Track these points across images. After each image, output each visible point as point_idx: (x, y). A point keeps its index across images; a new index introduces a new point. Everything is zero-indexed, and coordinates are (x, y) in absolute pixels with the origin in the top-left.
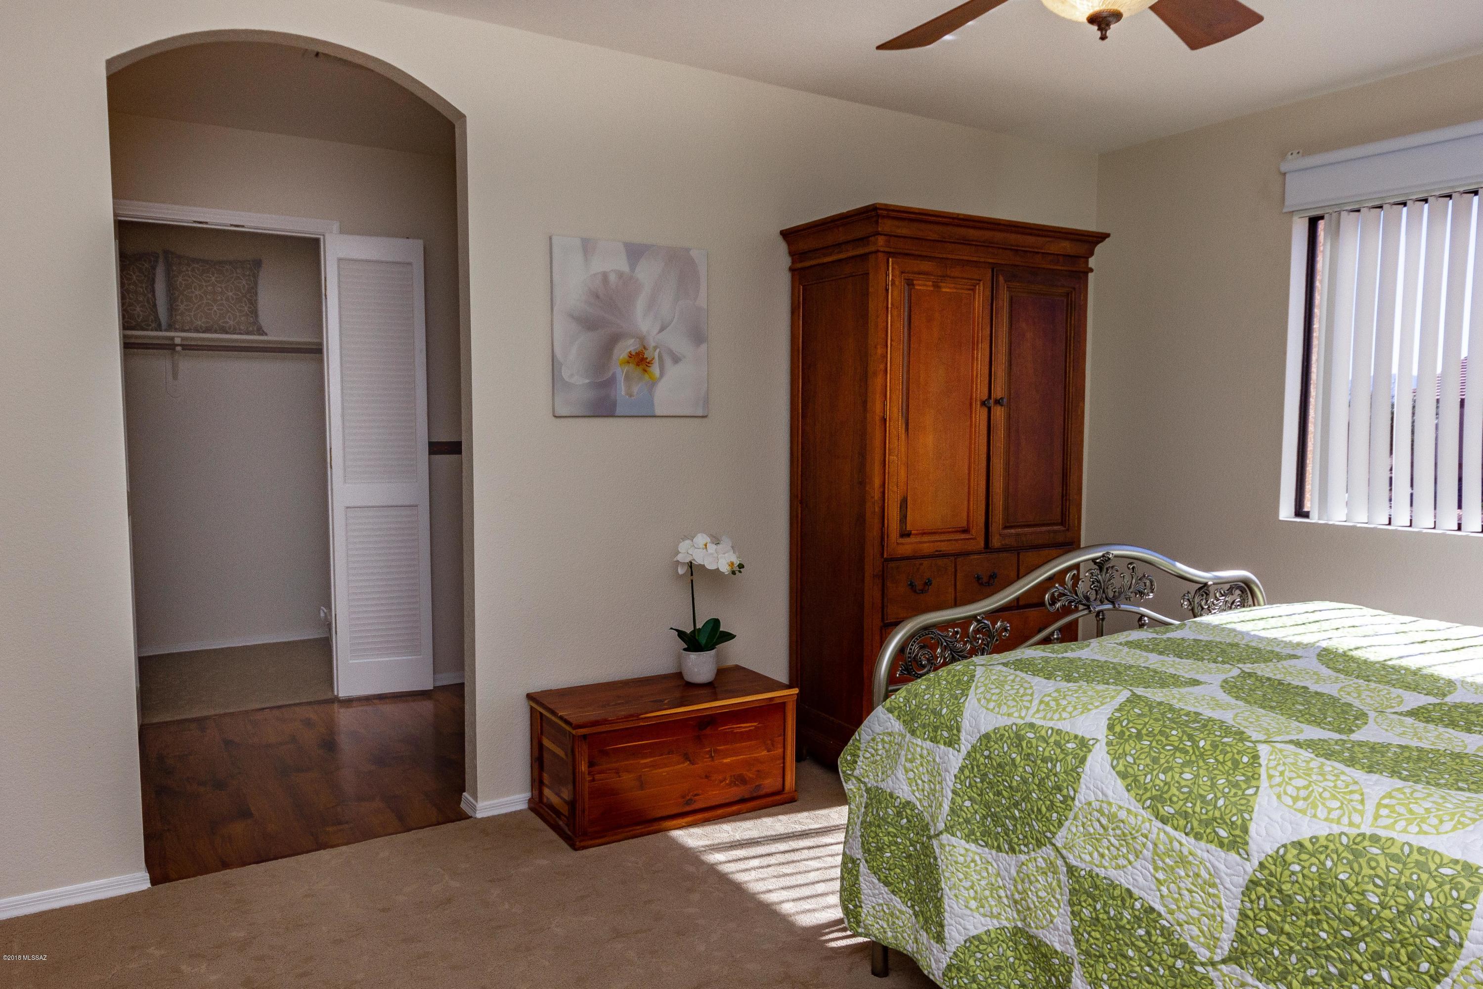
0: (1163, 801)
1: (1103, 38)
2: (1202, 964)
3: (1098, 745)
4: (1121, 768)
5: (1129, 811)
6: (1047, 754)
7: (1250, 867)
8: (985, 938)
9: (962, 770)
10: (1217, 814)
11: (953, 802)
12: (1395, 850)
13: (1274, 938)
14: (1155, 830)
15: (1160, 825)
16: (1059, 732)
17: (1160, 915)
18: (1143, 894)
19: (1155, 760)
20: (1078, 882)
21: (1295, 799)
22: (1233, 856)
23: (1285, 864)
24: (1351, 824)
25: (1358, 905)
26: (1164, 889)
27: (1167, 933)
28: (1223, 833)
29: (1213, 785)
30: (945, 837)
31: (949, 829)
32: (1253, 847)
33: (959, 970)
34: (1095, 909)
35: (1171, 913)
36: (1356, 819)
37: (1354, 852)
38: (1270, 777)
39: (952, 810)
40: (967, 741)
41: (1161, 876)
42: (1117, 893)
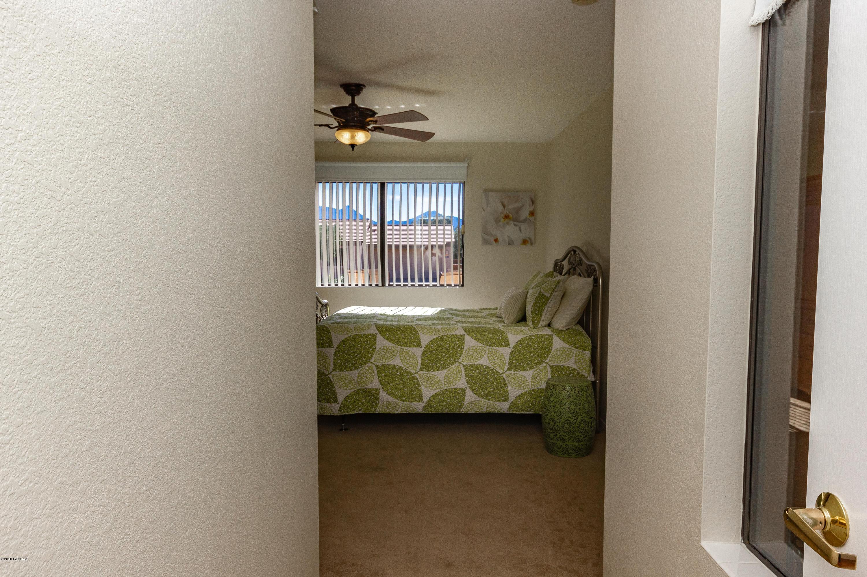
0: (400, 342)
1: (353, 150)
2: (414, 374)
3: (378, 335)
4: (386, 338)
5: (391, 347)
6: (364, 340)
7: (422, 349)
8: (350, 395)
9: (335, 353)
10: (413, 340)
11: (334, 362)
12: (449, 336)
13: (429, 362)
14: (399, 349)
15: (400, 347)
16: (365, 334)
17: (403, 367)
18: (398, 364)
19: (394, 334)
20: (379, 368)
21: (427, 333)
22: (419, 348)
23: (429, 345)
24: (439, 334)
25: (445, 348)
26: (403, 361)
27: (405, 371)
28: (415, 344)
29: (410, 336)
30: (334, 373)
31: (334, 370)
32: (422, 344)
33: (344, 407)
34: (385, 373)
35: (405, 366)
36: (440, 333)
37: (442, 339)
38: (420, 331)
39: (334, 364)
40: (335, 344)
41: (402, 358)
42: (391, 366)
